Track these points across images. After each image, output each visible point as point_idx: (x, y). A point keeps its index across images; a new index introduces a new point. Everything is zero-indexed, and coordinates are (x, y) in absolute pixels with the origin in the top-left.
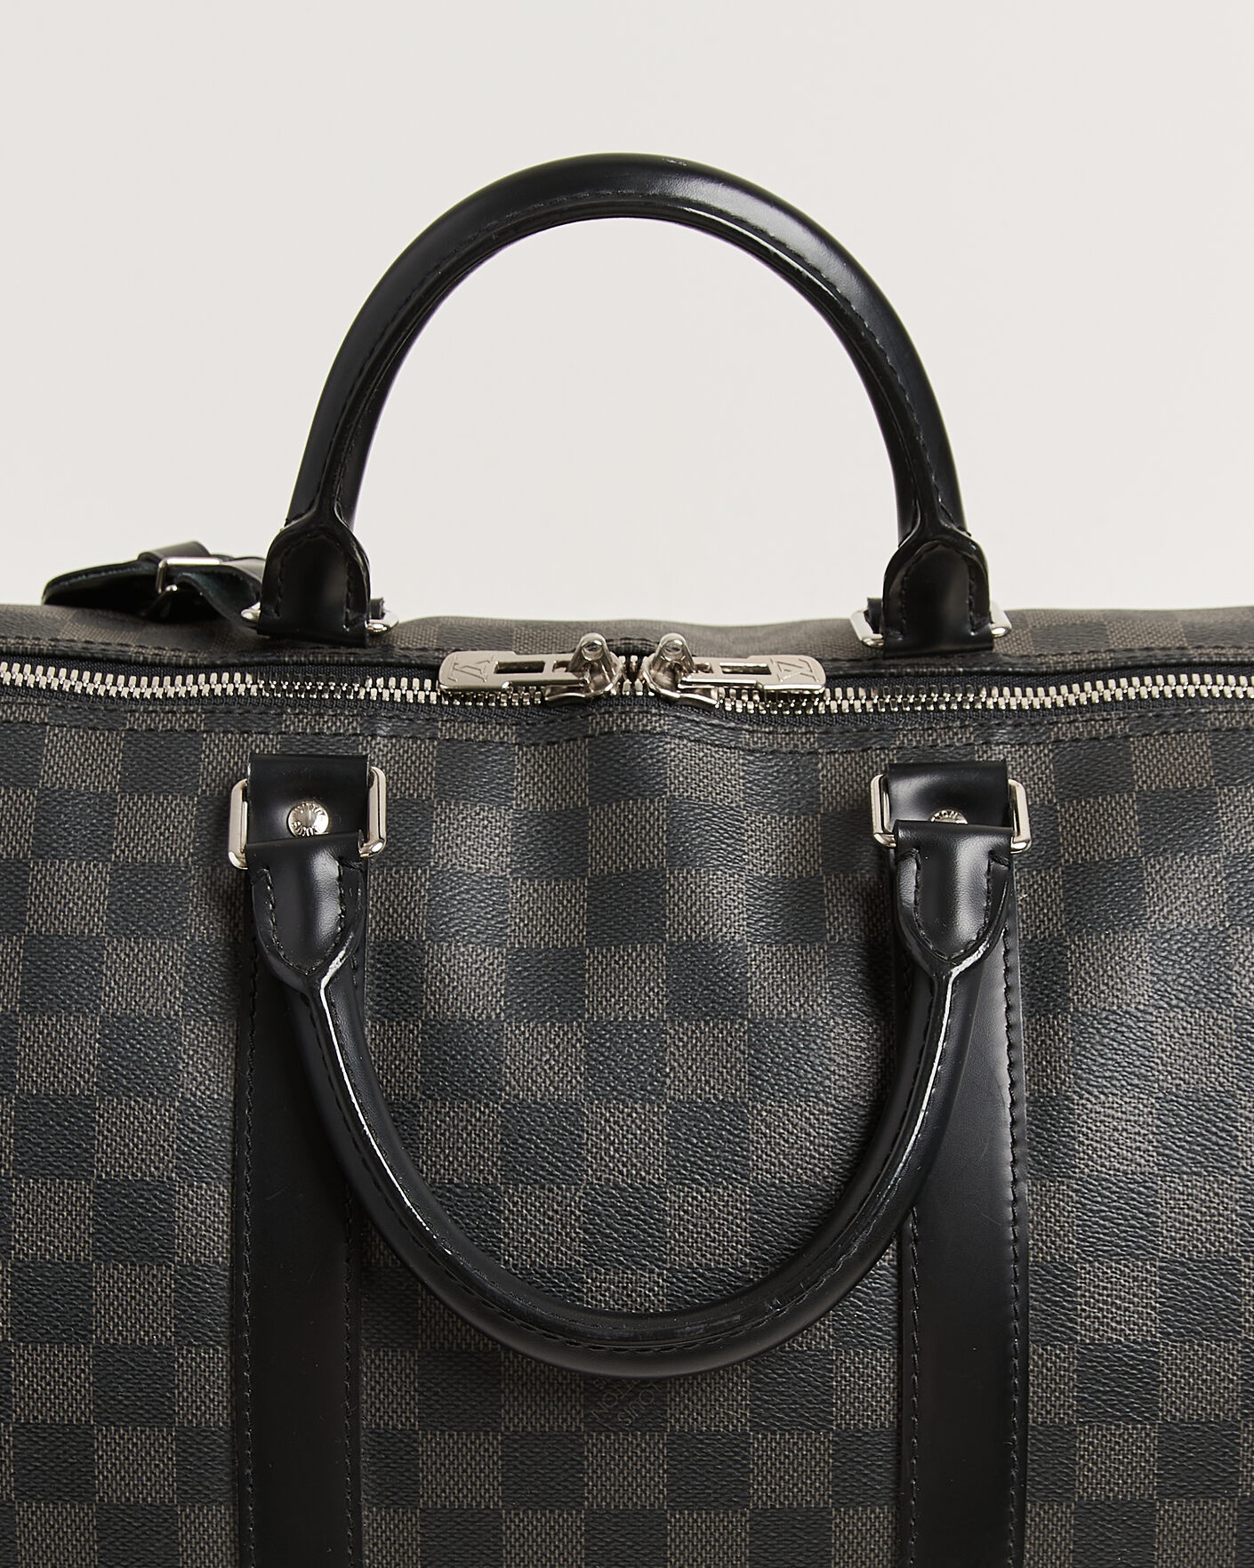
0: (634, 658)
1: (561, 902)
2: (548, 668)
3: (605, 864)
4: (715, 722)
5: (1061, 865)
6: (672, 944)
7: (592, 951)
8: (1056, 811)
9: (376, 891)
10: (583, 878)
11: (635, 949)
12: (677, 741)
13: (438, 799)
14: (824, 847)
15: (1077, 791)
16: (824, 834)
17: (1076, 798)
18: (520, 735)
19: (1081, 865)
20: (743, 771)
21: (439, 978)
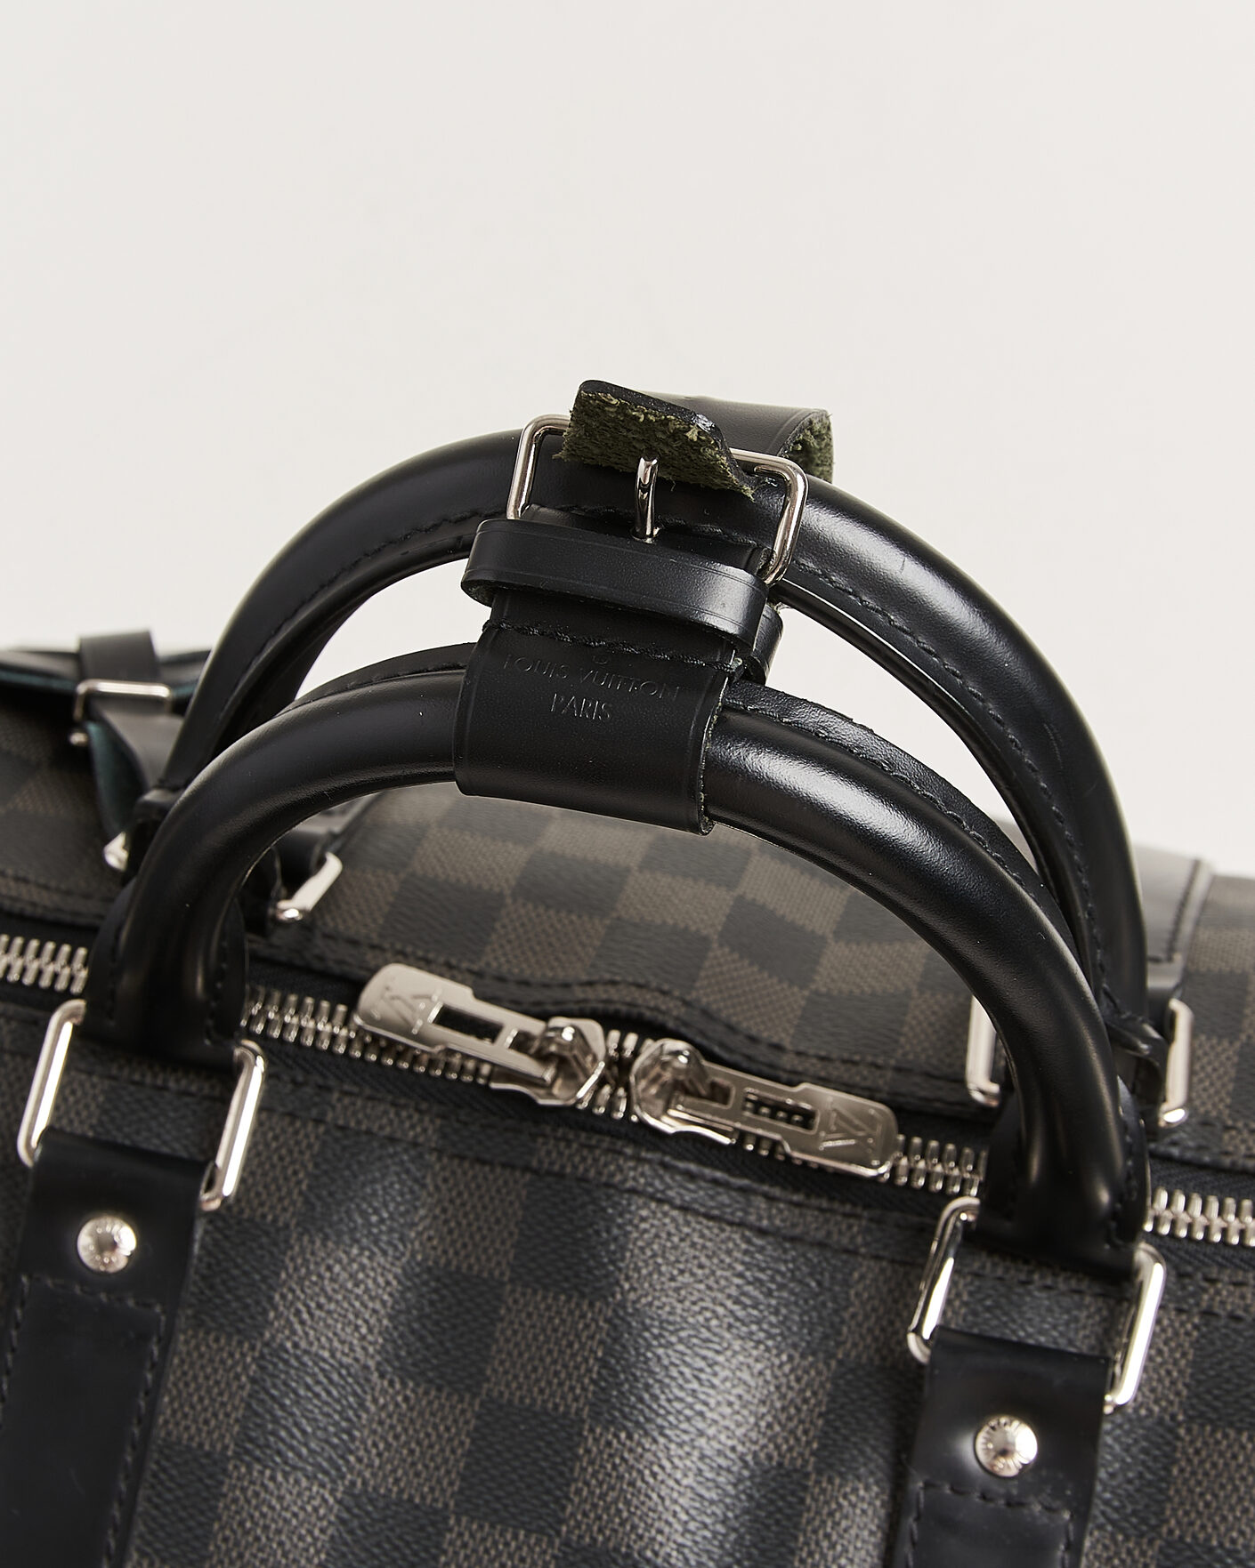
0: (631, 1040)
1: (435, 1427)
2: (508, 1037)
3: (508, 1385)
4: (718, 1174)
5: (1160, 1536)
6: (567, 1543)
7: (458, 1522)
8: (1178, 1438)
9: (182, 1361)
10: (474, 1396)
11: (515, 1537)
12: (653, 1205)
13: (300, 1229)
14: (827, 1422)
15: (1215, 1409)
16: (832, 1398)
17: (1211, 1421)
18: (444, 1136)
19: (1189, 1546)
20: (743, 1263)
21: (238, 1518)
